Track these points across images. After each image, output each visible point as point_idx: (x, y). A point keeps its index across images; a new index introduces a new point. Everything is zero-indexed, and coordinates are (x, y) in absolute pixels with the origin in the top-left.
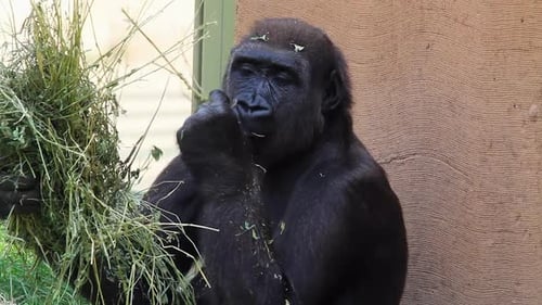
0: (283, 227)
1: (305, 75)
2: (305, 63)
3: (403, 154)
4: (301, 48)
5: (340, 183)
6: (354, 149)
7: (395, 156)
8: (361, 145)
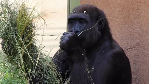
0: (93, 69)
1: (89, 19)
2: (88, 16)
3: (132, 47)
4: (86, 11)
5: (110, 53)
6: (113, 43)
7: (129, 48)
8: (116, 42)
